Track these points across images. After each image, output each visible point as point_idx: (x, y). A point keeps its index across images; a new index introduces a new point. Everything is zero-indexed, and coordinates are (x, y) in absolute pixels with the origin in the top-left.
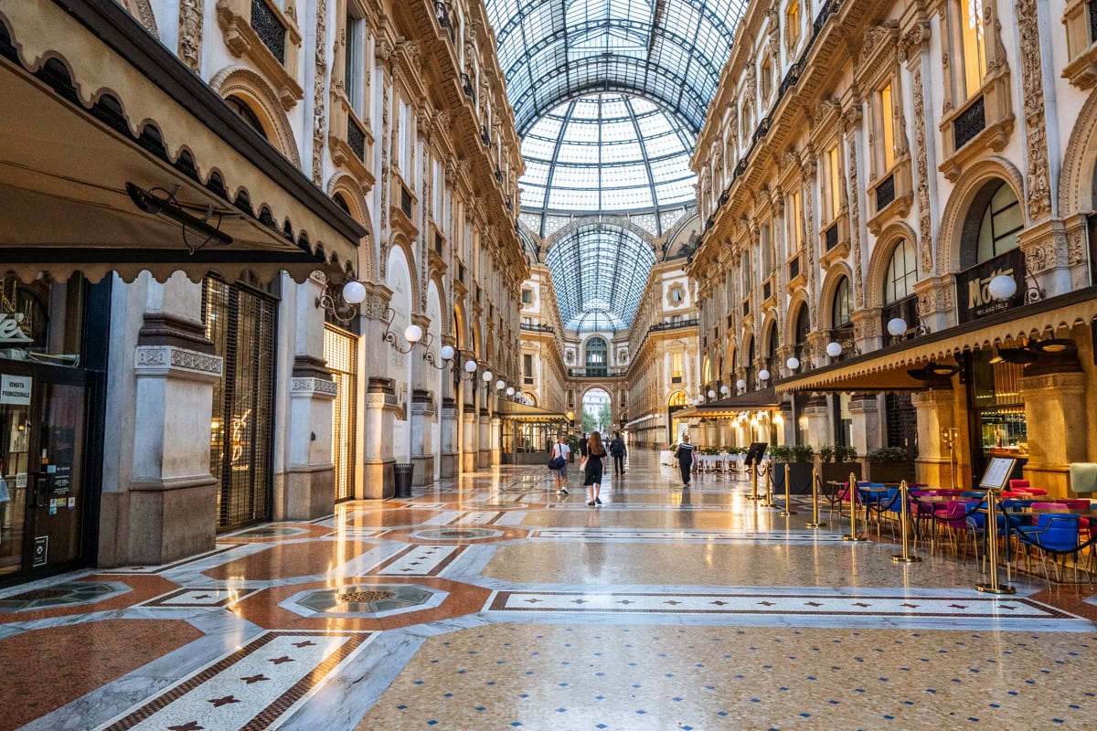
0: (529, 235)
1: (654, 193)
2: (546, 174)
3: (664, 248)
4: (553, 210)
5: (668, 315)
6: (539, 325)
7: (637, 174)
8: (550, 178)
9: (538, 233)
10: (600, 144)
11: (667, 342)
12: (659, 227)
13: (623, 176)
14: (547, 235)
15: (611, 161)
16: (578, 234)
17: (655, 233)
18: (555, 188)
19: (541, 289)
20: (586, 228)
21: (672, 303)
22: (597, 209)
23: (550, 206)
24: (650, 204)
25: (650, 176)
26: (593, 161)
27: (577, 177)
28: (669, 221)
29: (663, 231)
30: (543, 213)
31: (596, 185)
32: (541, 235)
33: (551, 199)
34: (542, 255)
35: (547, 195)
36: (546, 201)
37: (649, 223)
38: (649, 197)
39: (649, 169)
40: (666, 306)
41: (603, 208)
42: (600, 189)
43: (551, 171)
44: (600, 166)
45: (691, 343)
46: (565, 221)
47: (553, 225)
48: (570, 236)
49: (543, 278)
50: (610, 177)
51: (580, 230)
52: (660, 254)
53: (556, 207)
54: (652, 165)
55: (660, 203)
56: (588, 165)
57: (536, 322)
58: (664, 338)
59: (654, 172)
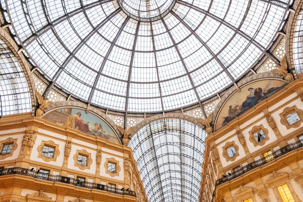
3: (211, 125)
5: (228, 169)
6: (123, 189)
11: (234, 192)
19: (124, 163)
21: (228, 159)
28: (210, 108)
34: (125, 140)
40: (225, 163)
45: (258, 185)
52: (209, 129)
57: (120, 187)
58: (230, 189)
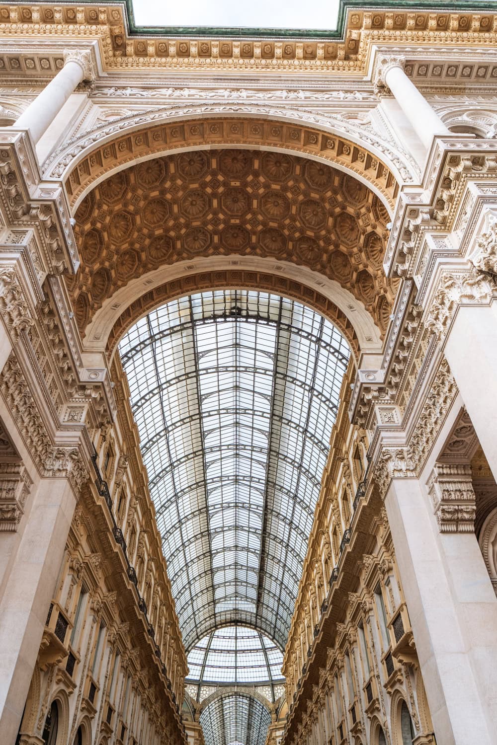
0: (189, 700)
1: (269, 671)
2: (203, 657)
4: (206, 682)
7: (259, 658)
8: (205, 660)
9: (195, 699)
10: (236, 638)
12: (273, 695)
13: (250, 658)
14: (201, 700)
15: (243, 648)
16: (222, 698)
17: (271, 700)
18: (208, 666)
20: (227, 695)
22: (234, 680)
23: (205, 679)
24: (267, 679)
25: (267, 660)
26: (232, 649)
27: (222, 658)
29: (276, 698)
30: (200, 684)
31: (233, 664)
32: (198, 700)
33: (205, 674)
35: (203, 671)
36: (202, 675)
37: (267, 692)
38: (266, 674)
39: (266, 655)
41: (238, 680)
42: (236, 667)
43: (206, 655)
44: (236, 652)
46: (213, 690)
47: (206, 692)
48: (216, 700)
49: (197, 734)
50: (243, 659)
51: (223, 696)
53: (208, 679)
54: (268, 653)
55: (274, 678)
56: (229, 651)
59: (270, 657)
